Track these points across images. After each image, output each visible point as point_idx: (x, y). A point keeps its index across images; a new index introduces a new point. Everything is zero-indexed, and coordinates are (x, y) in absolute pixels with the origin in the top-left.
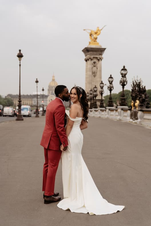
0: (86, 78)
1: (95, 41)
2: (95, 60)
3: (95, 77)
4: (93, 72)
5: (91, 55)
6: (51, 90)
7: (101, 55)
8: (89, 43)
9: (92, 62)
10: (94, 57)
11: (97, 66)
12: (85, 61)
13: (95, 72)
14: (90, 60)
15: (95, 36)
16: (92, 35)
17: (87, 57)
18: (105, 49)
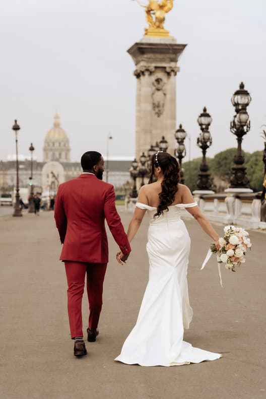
0: (139, 119)
1: (158, 27)
2: (160, 75)
3: (159, 116)
4: (154, 104)
5: (149, 60)
6: (51, 150)
7: (174, 60)
8: (144, 32)
9: (153, 78)
10: (156, 67)
11: (164, 88)
12: (135, 77)
13: (159, 104)
14: (147, 73)
15: (159, 14)
16: (152, 12)
17: (139, 66)
18: (184, 46)
